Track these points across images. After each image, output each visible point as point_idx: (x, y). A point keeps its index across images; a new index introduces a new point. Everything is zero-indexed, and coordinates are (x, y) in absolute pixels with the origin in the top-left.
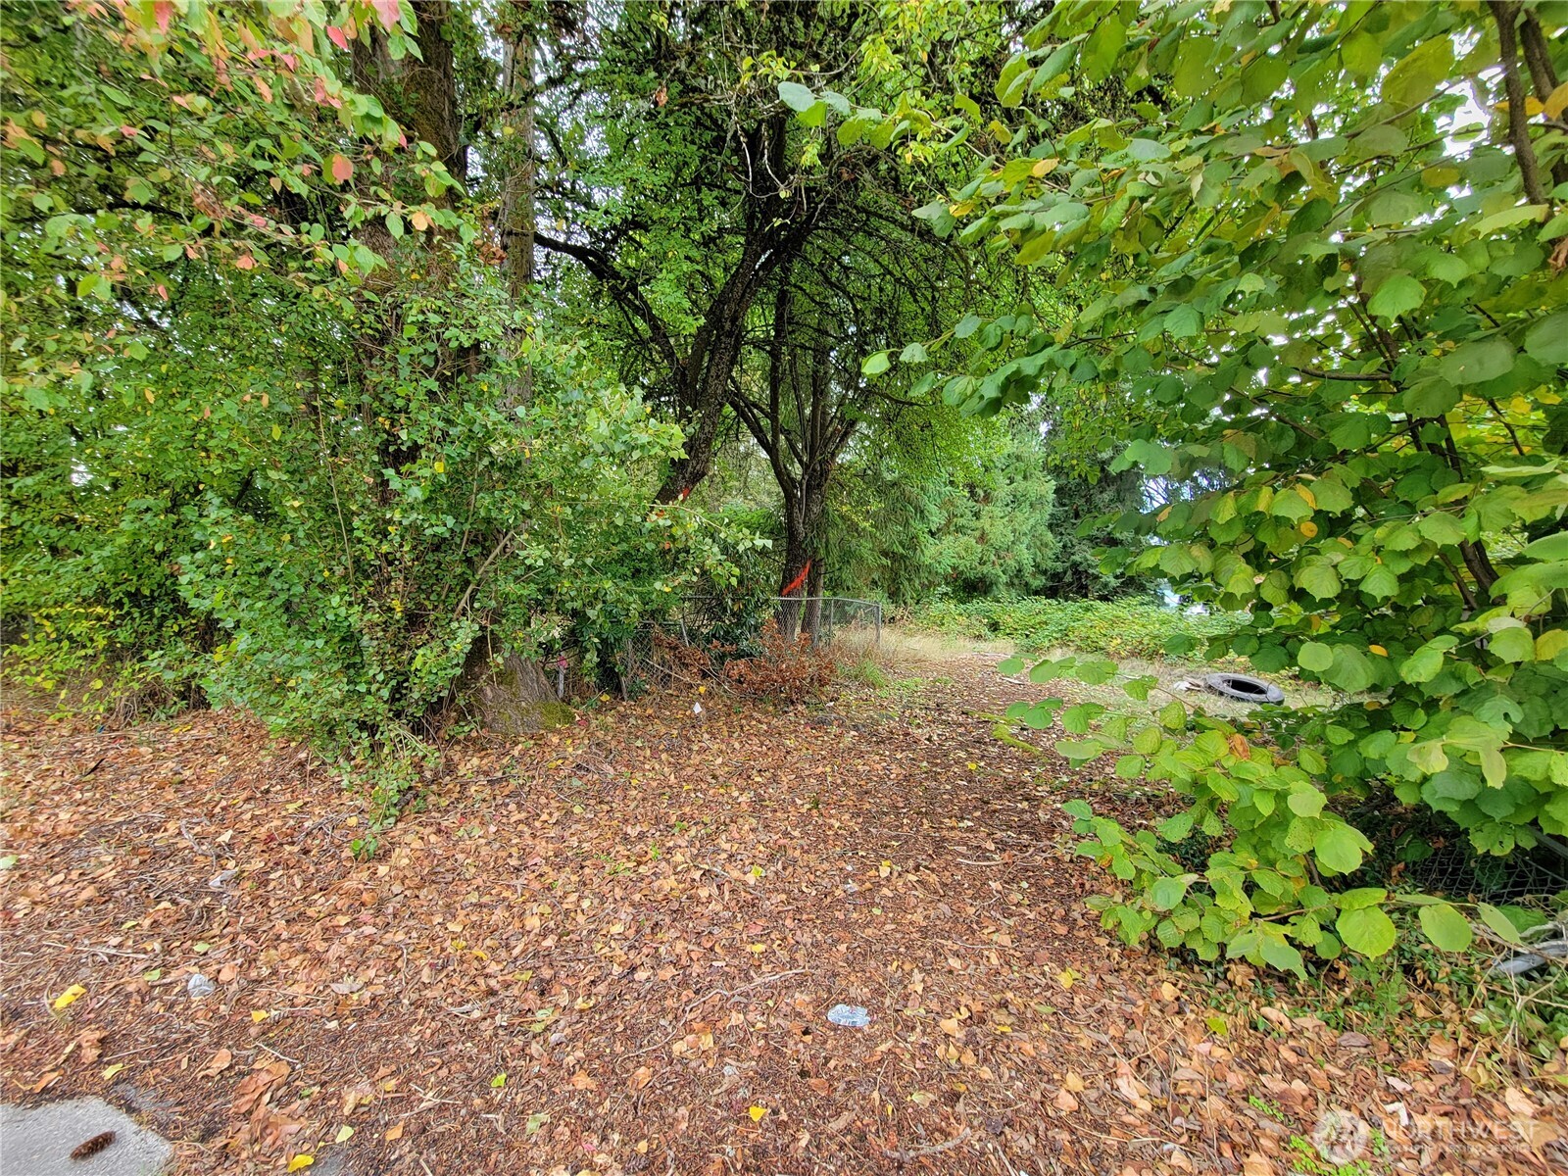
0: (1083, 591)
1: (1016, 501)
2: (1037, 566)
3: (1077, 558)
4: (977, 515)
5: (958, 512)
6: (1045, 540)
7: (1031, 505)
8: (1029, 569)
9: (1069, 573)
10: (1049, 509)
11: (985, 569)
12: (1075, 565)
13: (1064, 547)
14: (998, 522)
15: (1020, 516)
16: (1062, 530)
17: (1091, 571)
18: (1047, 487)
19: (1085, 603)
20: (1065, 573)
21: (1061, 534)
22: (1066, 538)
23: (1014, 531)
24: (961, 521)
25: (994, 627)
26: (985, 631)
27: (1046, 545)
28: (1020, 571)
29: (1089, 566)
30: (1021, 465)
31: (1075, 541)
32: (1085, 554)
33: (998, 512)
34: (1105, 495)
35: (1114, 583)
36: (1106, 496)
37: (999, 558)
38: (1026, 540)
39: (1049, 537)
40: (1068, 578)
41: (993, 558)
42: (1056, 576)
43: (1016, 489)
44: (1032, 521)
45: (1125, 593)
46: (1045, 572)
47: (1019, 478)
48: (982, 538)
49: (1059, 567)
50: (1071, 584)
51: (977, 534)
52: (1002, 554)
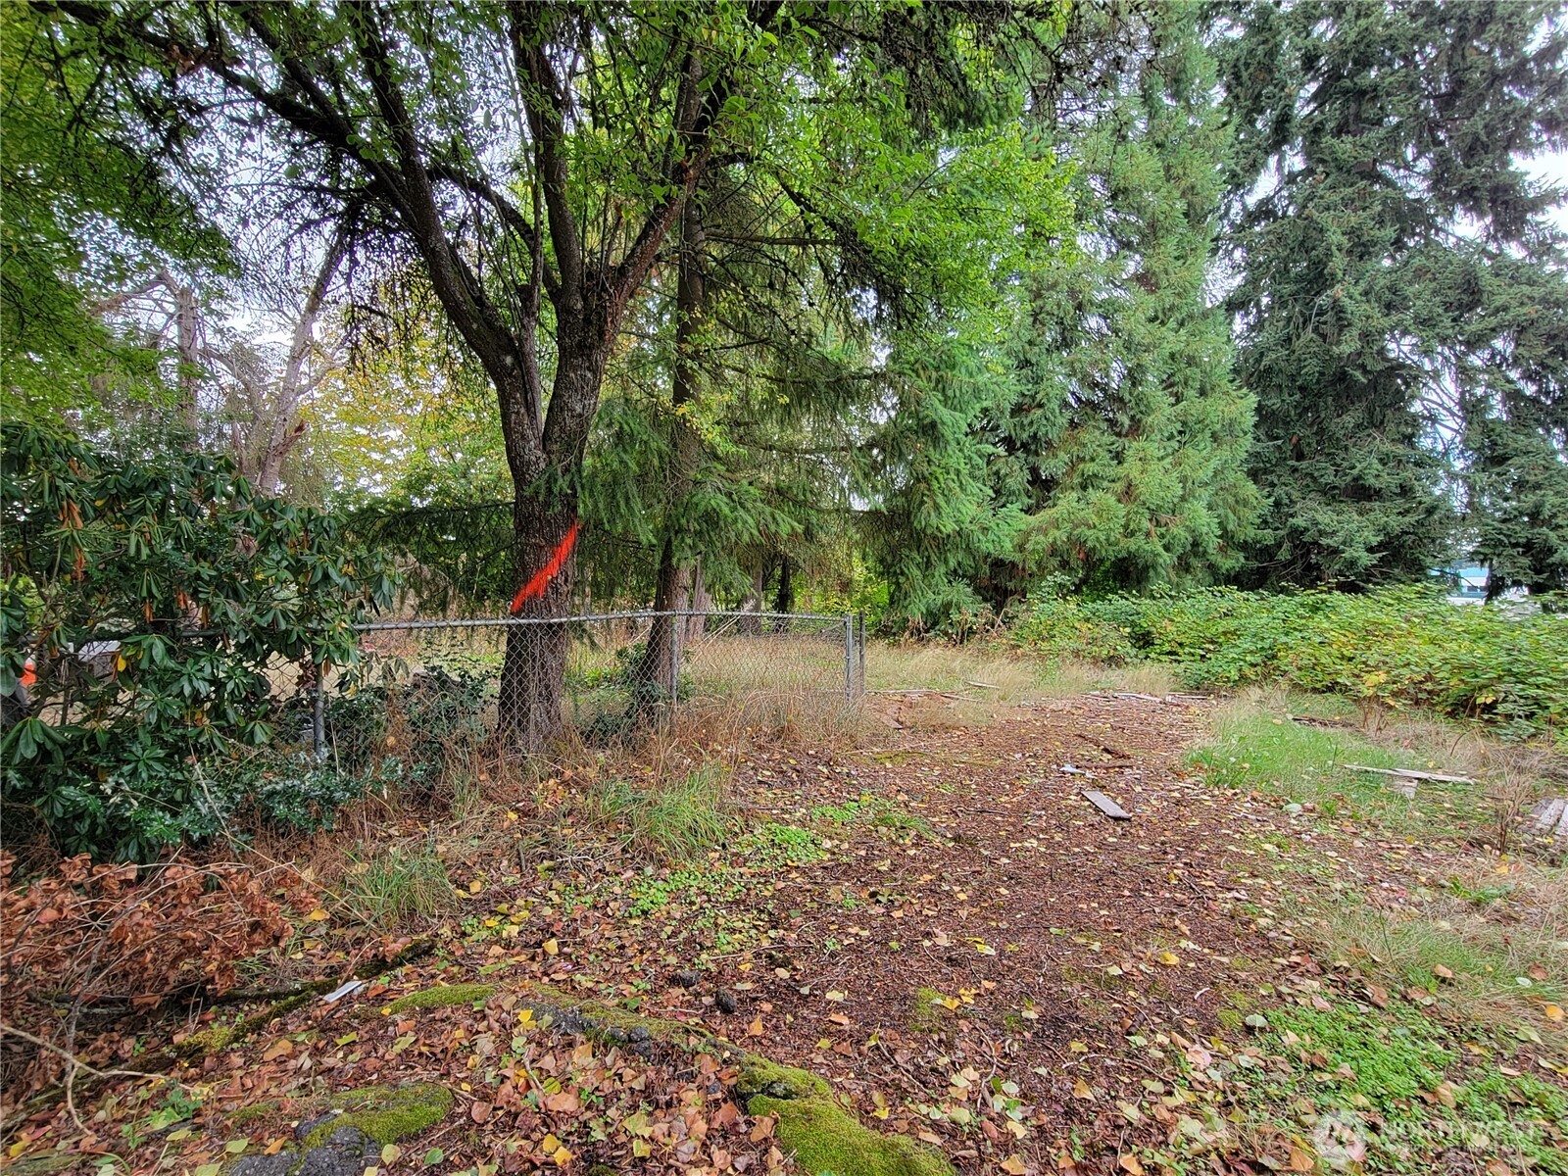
0: (1310, 576)
1: (1186, 431)
2: (1226, 534)
3: (1299, 521)
4: (1119, 457)
5: (1087, 453)
6: (1242, 493)
7: (1214, 437)
8: (1212, 543)
9: (1286, 545)
10: (1247, 443)
11: (1132, 544)
12: (1296, 533)
13: (1277, 504)
14: (1155, 467)
15: (1192, 455)
16: (1273, 478)
17: (1324, 541)
18: (1243, 406)
19: (1309, 597)
20: (1279, 545)
21: (1273, 485)
22: (1279, 491)
23: (1183, 480)
24: (1090, 468)
25: (1143, 640)
26: (1126, 648)
27: (1246, 503)
28: (1195, 544)
29: (1321, 533)
30: (1194, 373)
31: (1295, 495)
32: (1315, 515)
33: (1153, 449)
34: (1346, 418)
35: (1366, 559)
36: (1349, 419)
37: (1158, 524)
38: (1205, 494)
39: (1250, 489)
40: (1284, 555)
41: (1146, 524)
42: (1267, 552)
43: (1186, 412)
44: (1214, 463)
45: (1386, 576)
46: (1244, 547)
47: (1191, 393)
48: (1128, 493)
49: (1268, 536)
50: (1292, 562)
51: (1119, 486)
52: (1164, 518)
